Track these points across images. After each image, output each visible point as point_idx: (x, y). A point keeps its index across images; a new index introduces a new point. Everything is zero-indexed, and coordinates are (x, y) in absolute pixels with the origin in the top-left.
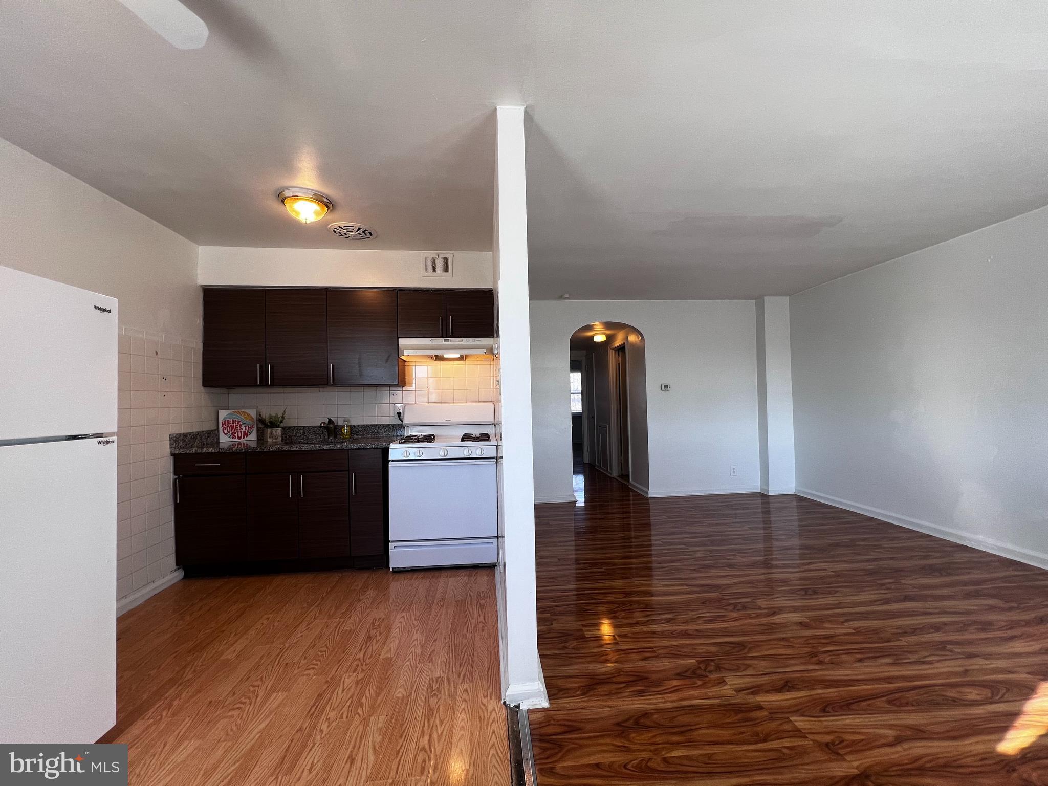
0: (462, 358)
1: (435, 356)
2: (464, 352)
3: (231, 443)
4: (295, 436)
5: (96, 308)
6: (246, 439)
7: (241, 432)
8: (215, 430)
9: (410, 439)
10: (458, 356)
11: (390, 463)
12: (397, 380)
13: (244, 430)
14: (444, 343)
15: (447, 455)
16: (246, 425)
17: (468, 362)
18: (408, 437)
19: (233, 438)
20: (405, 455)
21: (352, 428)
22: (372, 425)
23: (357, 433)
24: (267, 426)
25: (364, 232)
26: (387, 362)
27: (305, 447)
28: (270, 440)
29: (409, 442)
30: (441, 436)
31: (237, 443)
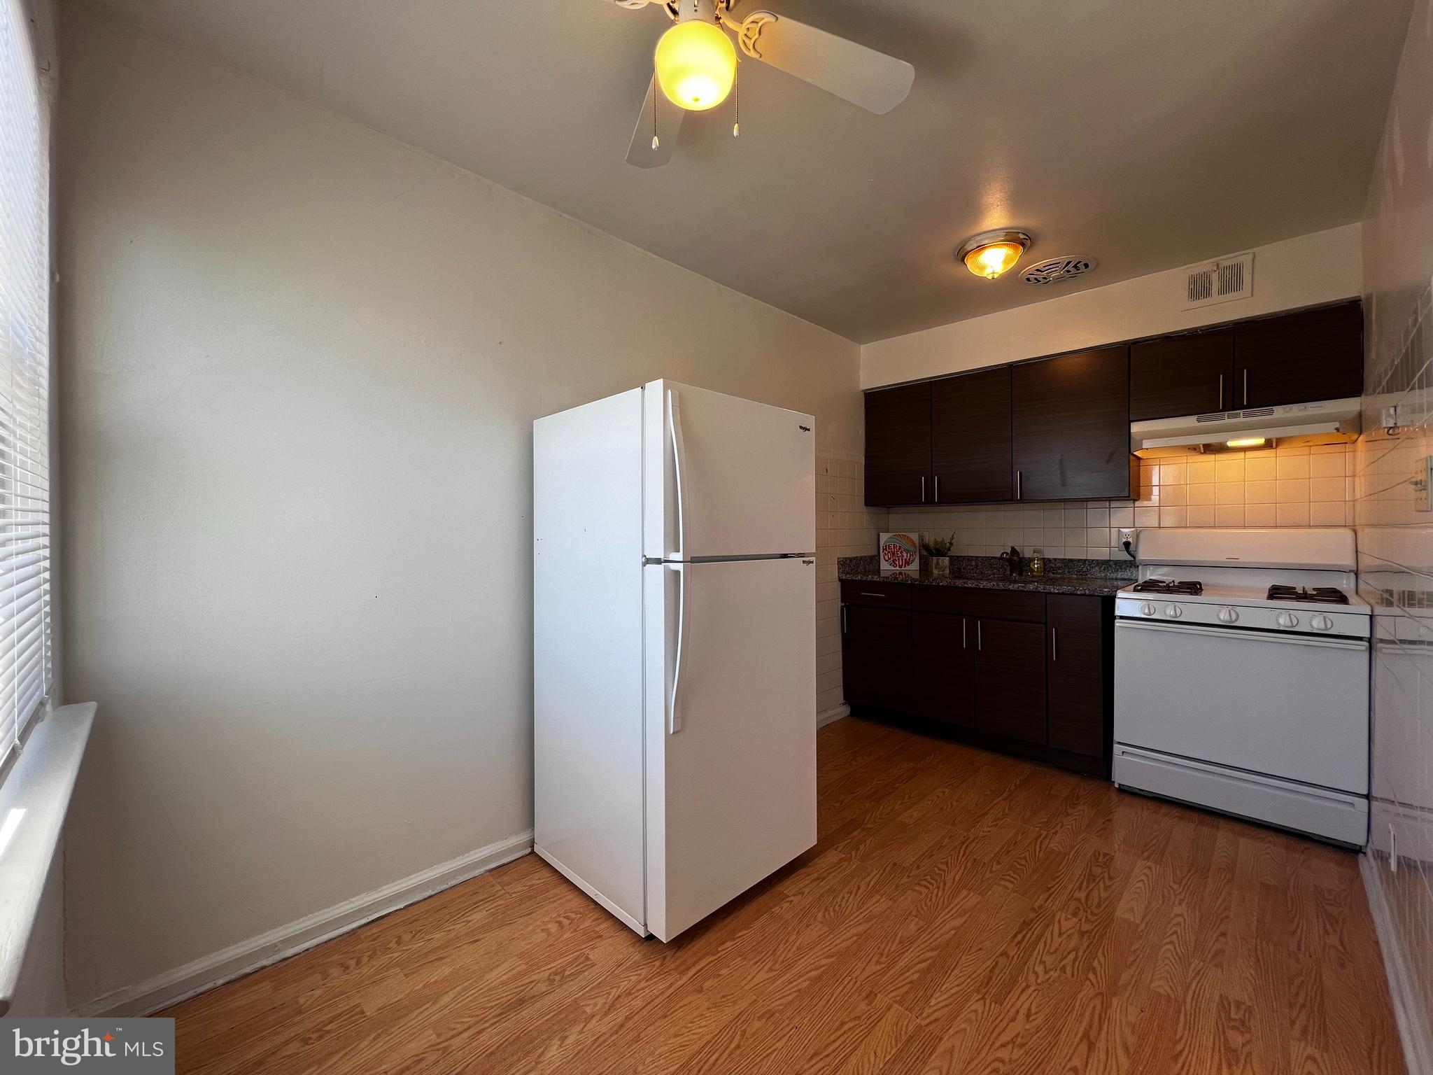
0: (1268, 445)
1: (1204, 446)
2: (1274, 433)
3: (892, 572)
4: (964, 569)
5: (801, 427)
6: (907, 568)
7: (902, 560)
8: (876, 556)
9: (1149, 586)
10: (1261, 441)
11: (1116, 621)
12: (1127, 491)
13: (905, 557)
14: (1227, 421)
15: (1236, 620)
16: (907, 551)
17: (1281, 451)
18: (1145, 582)
19: (894, 566)
20: (1146, 611)
21: (1046, 562)
22: (1079, 560)
23: (1053, 570)
24: (932, 554)
25: (1075, 266)
26: (1108, 462)
27: (984, 584)
28: (935, 572)
29: (1149, 591)
30: (1212, 585)
31: (898, 572)
